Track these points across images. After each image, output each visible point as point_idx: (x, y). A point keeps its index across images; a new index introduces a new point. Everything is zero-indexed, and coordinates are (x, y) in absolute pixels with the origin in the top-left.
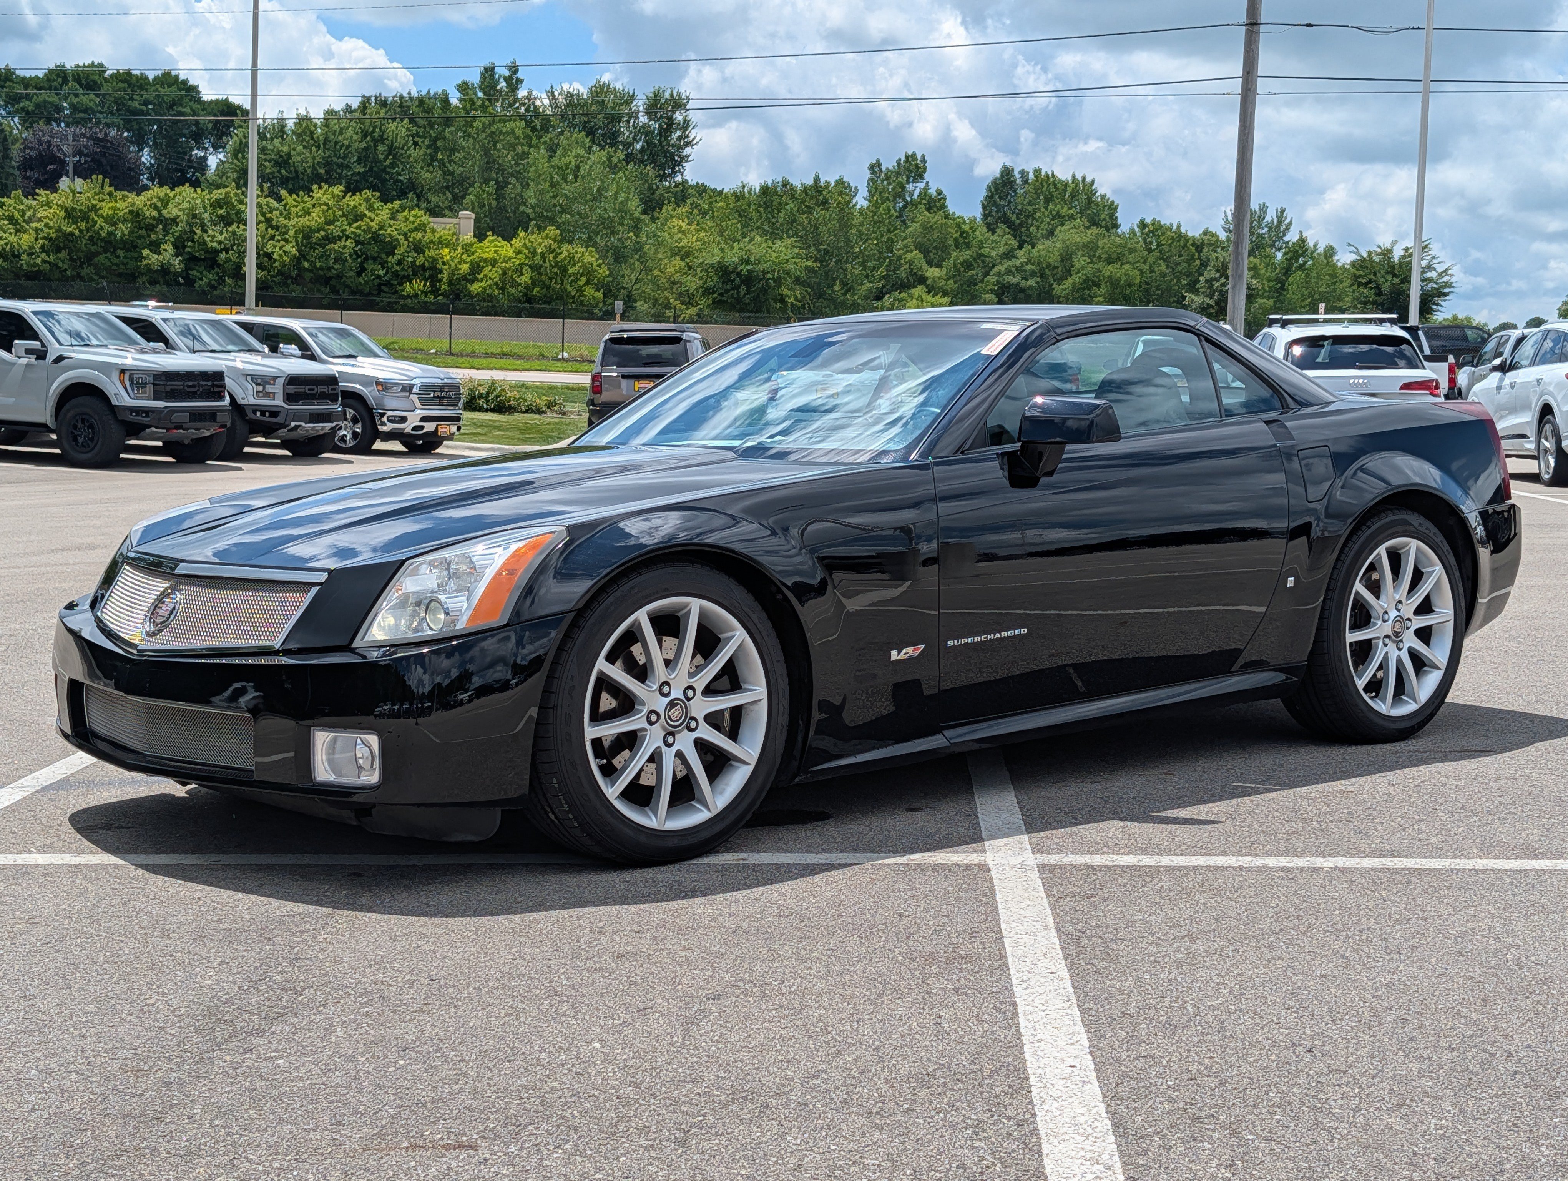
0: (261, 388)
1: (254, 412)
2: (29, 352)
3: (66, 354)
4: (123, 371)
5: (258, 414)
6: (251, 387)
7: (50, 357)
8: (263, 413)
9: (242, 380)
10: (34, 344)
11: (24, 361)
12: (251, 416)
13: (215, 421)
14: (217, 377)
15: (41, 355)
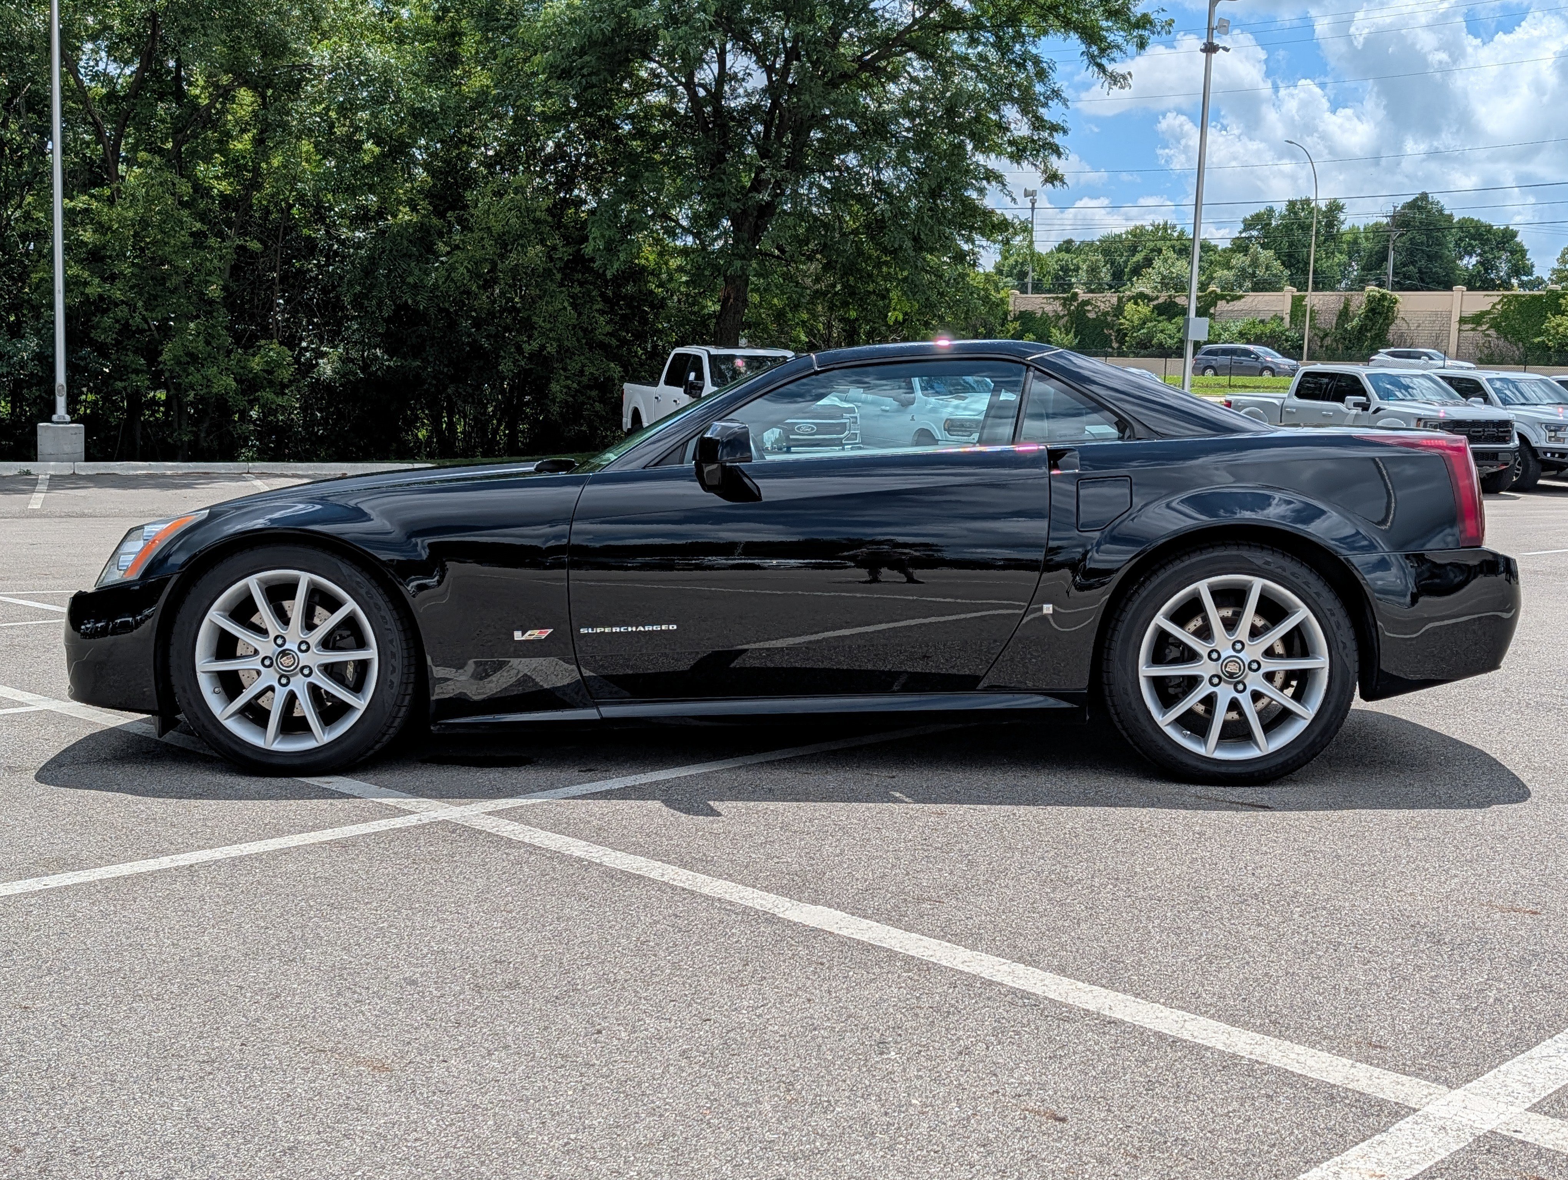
0: (1553, 434)
1: (1545, 454)
2: (1356, 405)
3: (1382, 407)
4: (1420, 420)
5: (1549, 455)
6: (1544, 434)
7: (1372, 409)
8: (1553, 455)
9: (1537, 427)
10: (1363, 399)
11: (1354, 412)
12: (1542, 456)
13: (1497, 460)
14: (1506, 424)
15: (1365, 407)
